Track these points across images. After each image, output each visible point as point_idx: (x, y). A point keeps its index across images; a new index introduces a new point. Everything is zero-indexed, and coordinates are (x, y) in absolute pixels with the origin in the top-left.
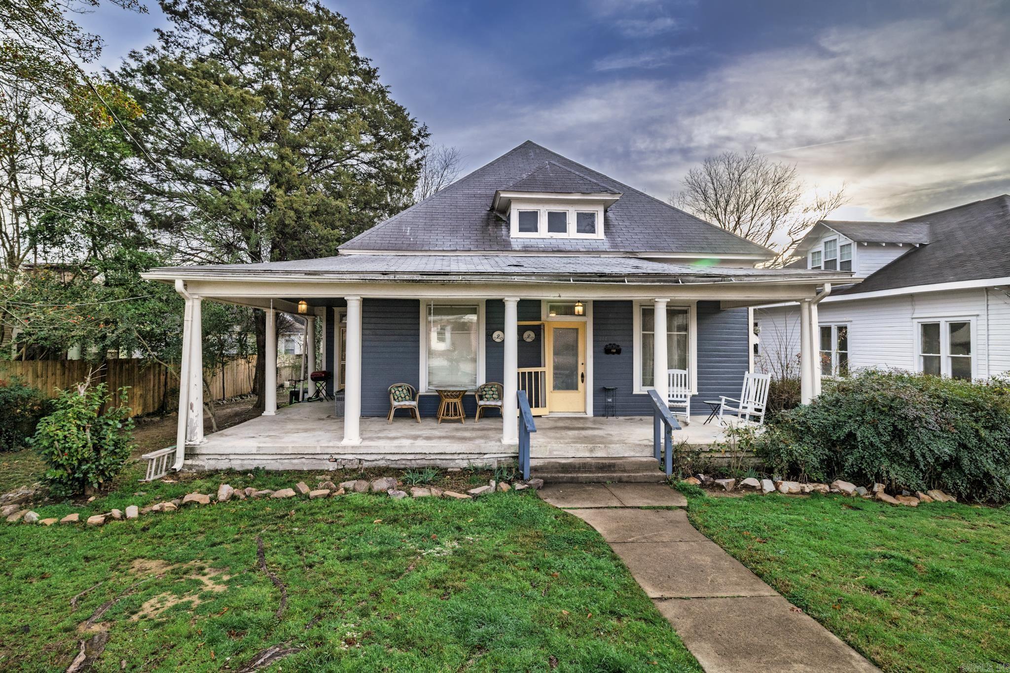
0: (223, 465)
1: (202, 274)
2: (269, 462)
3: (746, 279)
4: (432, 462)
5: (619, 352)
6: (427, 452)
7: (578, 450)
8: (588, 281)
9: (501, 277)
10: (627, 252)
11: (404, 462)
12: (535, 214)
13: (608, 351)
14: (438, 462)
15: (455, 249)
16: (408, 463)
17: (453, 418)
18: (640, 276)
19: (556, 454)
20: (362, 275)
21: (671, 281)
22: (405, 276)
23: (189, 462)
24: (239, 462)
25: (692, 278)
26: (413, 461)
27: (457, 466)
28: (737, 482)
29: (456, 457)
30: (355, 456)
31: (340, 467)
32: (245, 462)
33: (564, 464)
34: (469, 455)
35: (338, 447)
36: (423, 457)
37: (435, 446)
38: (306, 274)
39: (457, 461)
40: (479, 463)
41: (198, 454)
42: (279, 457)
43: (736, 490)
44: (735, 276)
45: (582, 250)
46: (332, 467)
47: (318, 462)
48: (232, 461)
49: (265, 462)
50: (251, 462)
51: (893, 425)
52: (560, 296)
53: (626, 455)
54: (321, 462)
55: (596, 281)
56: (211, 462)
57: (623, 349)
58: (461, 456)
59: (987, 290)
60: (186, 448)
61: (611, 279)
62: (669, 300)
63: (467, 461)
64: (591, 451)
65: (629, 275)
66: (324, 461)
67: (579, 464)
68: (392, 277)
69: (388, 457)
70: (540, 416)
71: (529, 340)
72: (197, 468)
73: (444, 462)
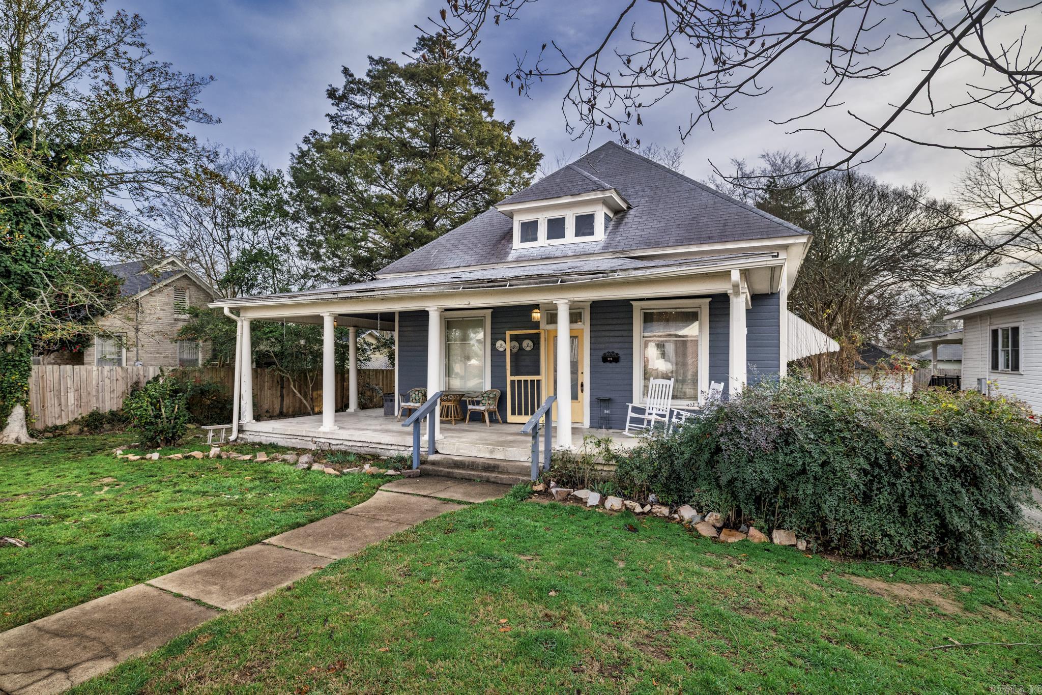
0: (257, 439)
2: (279, 439)
5: (617, 360)
7: (480, 450)
10: (616, 252)
12: (535, 224)
13: (605, 360)
16: (359, 449)
19: (462, 452)
23: (241, 435)
26: (362, 448)
29: (389, 447)
30: (325, 440)
31: (318, 448)
33: (457, 461)
35: (320, 434)
36: (367, 445)
39: (391, 451)
40: (406, 455)
42: (284, 436)
46: (313, 447)
47: (306, 442)
48: (261, 437)
56: (252, 437)
57: (622, 358)
64: (491, 452)
66: (309, 443)
71: (528, 349)
73: (383, 451)
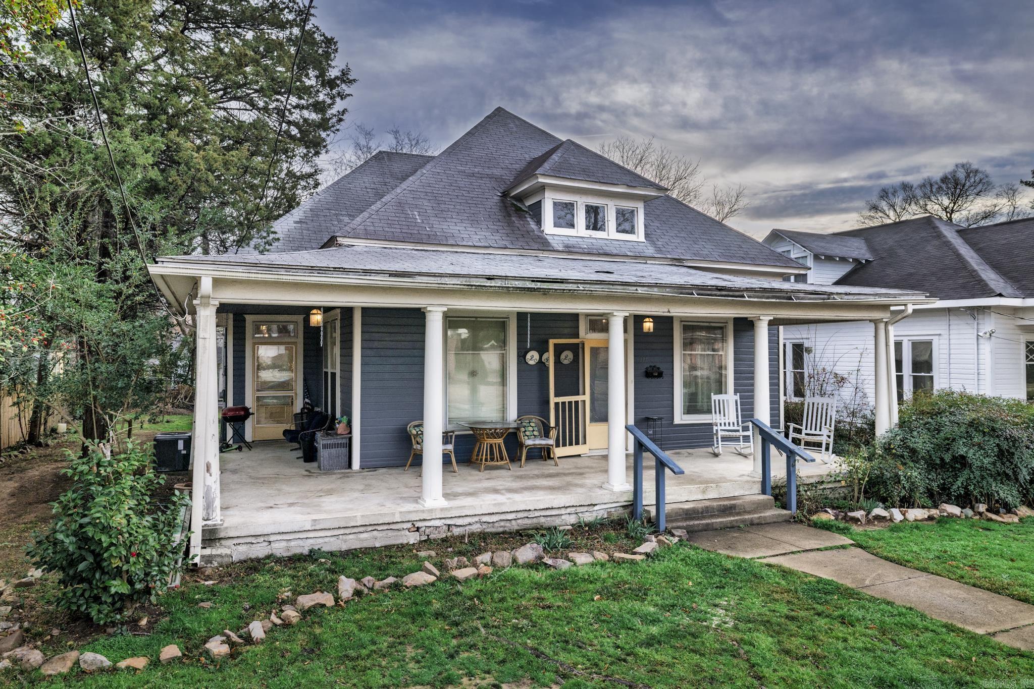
0: (260, 551)
1: (240, 269)
2: (327, 540)
3: (846, 297)
4: (535, 521)
5: (660, 375)
6: (532, 509)
7: (690, 492)
8: (708, 295)
9: (622, 287)
10: (675, 259)
11: (502, 524)
12: (569, 206)
13: (649, 374)
14: (542, 520)
15: (487, 245)
16: (508, 524)
17: (499, 463)
18: (756, 291)
20: (464, 279)
21: (784, 298)
22: (517, 283)
23: (208, 552)
24: (284, 544)
25: (802, 295)
26: (513, 522)
27: (563, 523)
28: (868, 513)
29: (563, 511)
30: (443, 521)
31: (424, 538)
32: (293, 543)
33: (688, 510)
34: (578, 508)
35: (423, 511)
36: (526, 514)
37: (540, 500)
38: (391, 275)
39: (563, 517)
40: (588, 517)
41: (220, 539)
42: (342, 531)
43: (869, 522)
44: (838, 294)
45: (629, 254)
46: (413, 538)
47: (396, 533)
48: (272, 544)
49: (321, 540)
50: (301, 543)
51: (998, 445)
52: (669, 312)
53: (736, 495)
54: (399, 533)
55: (716, 296)
56: (240, 548)
57: (665, 372)
58: (569, 510)
59: (949, 310)
60: (203, 530)
61: (731, 293)
62: (772, 318)
63: (575, 516)
64: (704, 492)
65: (747, 290)
66: (403, 532)
67: (702, 508)
68: (498, 283)
69: (485, 519)
70: (579, 456)
72: (219, 559)
73: (549, 519)
